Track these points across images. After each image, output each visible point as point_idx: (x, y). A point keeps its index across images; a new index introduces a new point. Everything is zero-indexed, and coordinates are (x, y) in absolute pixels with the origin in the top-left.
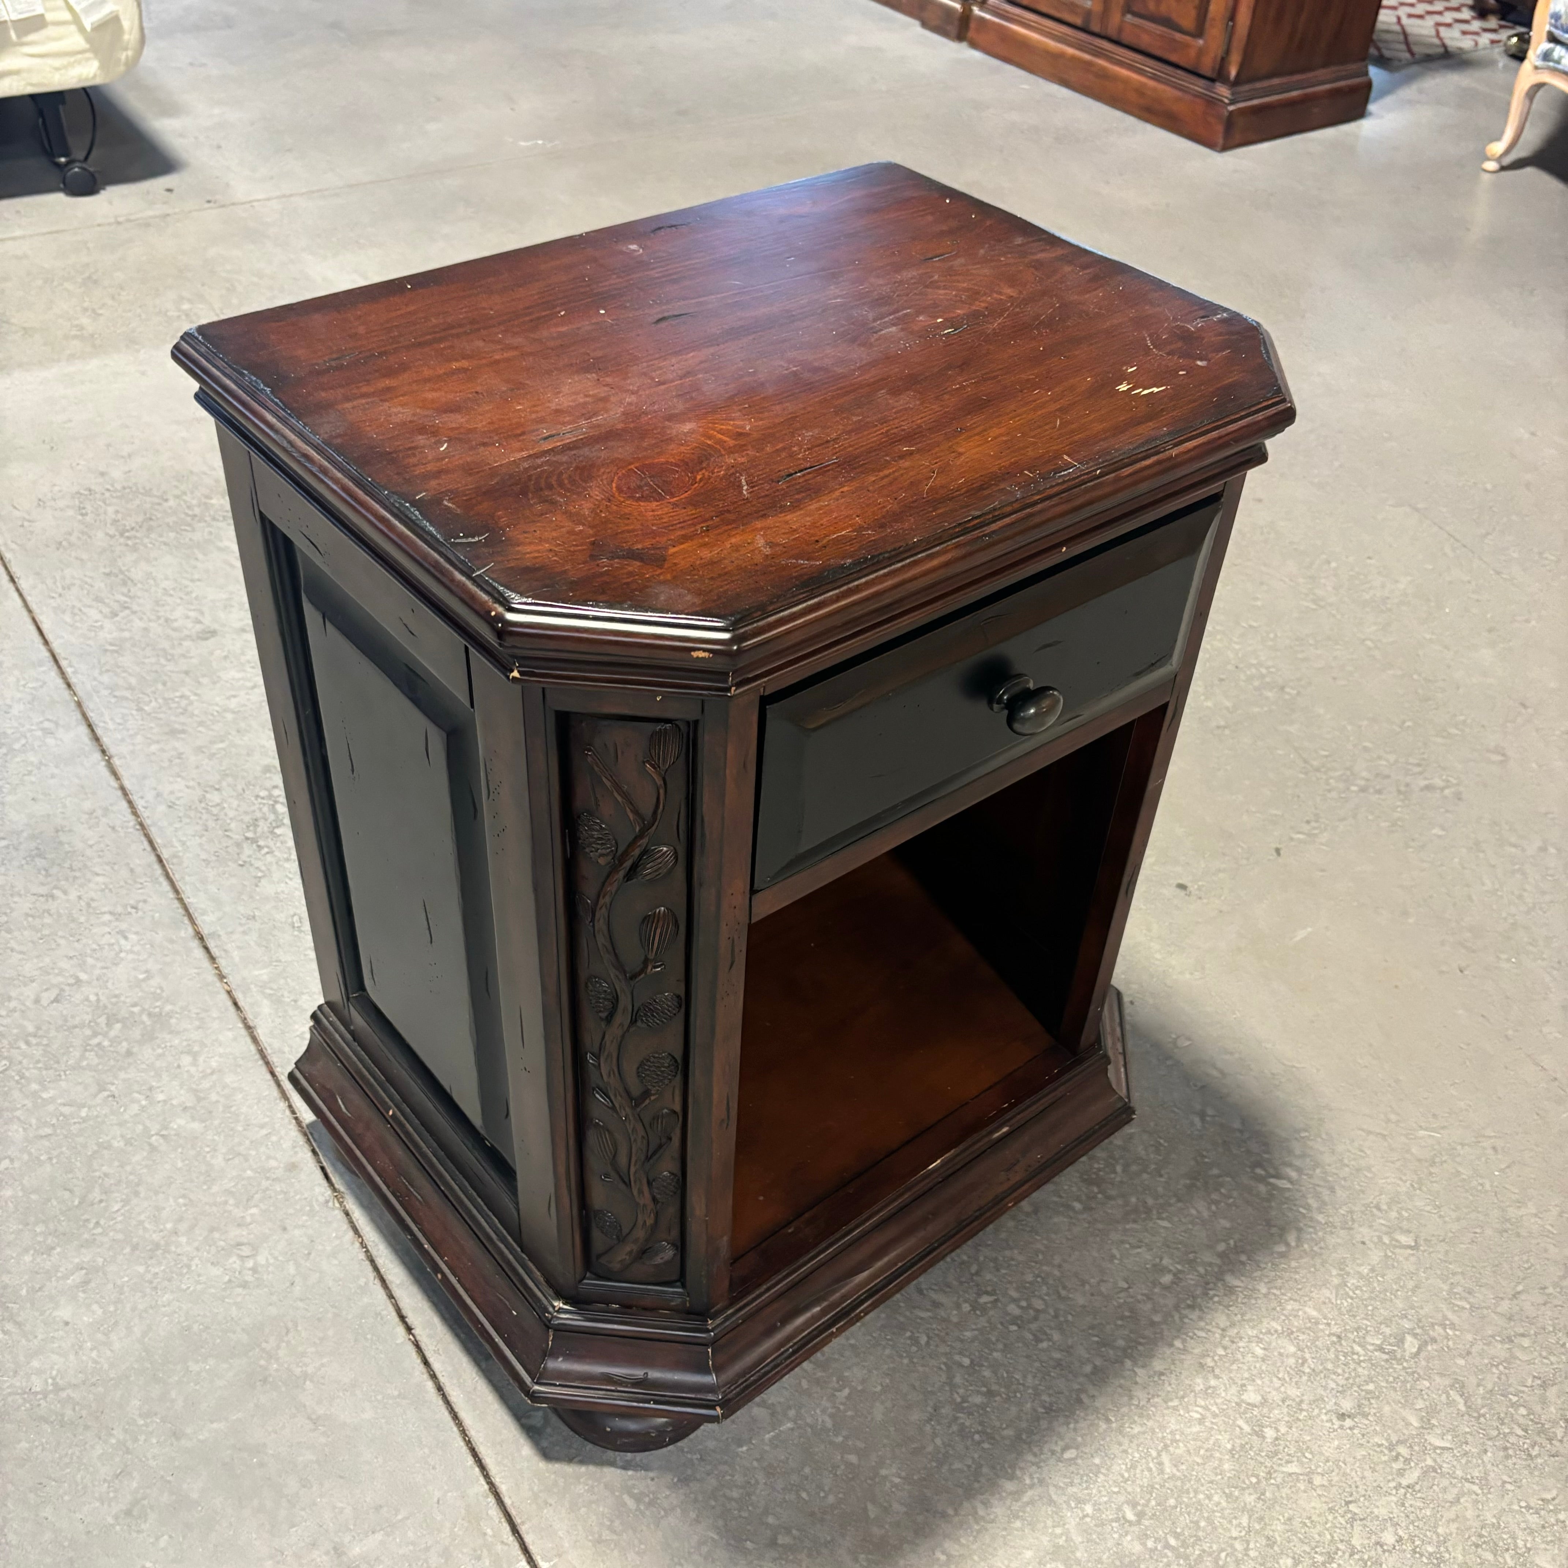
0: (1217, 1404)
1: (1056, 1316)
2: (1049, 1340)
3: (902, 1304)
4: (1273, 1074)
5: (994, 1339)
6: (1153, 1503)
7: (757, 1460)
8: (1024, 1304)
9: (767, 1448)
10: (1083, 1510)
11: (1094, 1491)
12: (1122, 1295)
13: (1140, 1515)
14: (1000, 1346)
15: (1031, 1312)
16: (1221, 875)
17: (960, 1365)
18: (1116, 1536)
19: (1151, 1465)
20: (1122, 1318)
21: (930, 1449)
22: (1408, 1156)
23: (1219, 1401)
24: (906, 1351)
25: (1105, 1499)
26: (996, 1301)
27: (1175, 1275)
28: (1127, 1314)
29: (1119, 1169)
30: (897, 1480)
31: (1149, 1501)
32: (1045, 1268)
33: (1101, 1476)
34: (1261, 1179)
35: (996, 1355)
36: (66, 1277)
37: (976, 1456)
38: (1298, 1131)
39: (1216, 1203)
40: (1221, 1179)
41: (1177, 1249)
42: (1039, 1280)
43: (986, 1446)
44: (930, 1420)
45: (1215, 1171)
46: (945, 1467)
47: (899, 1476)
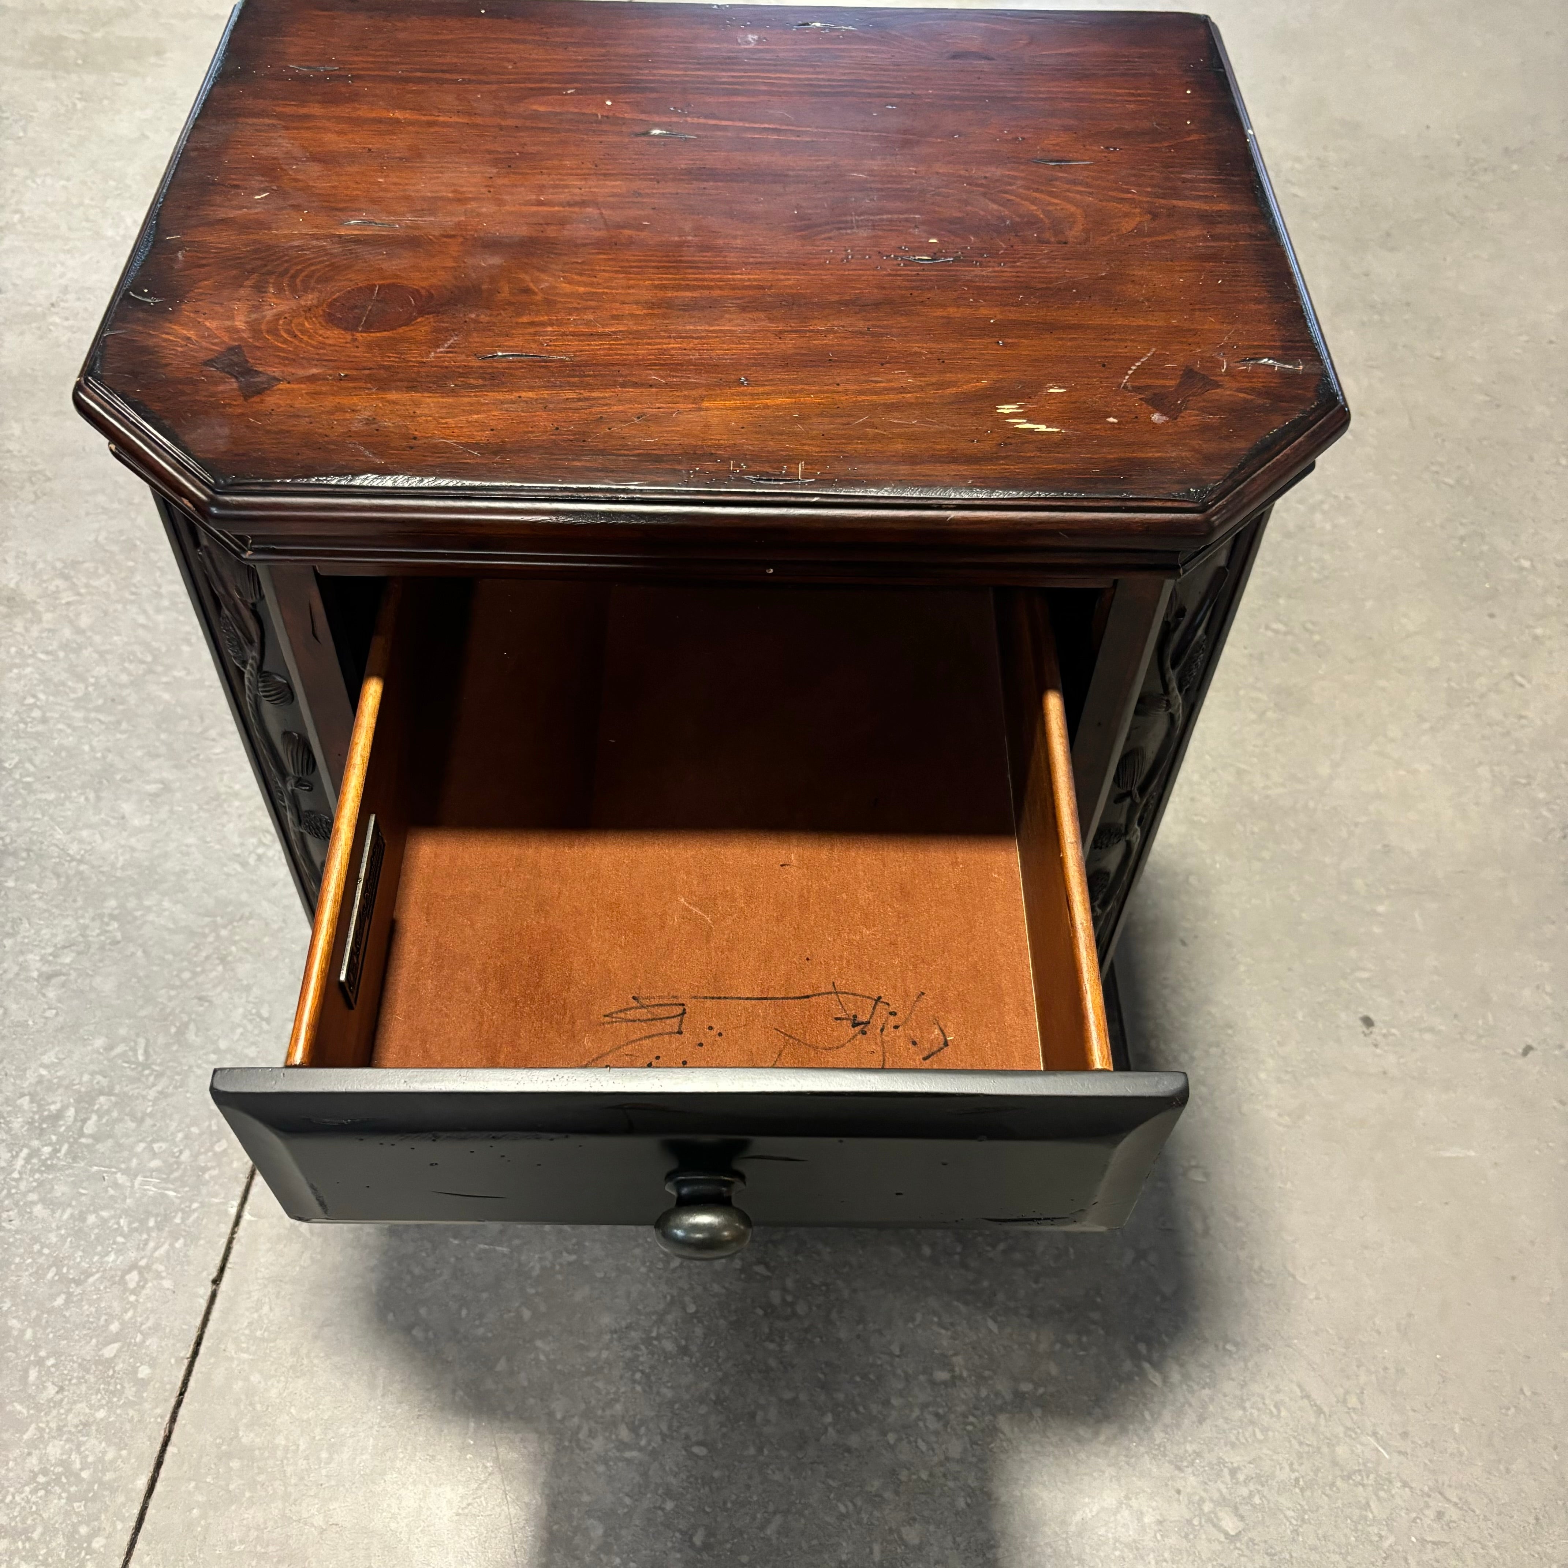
0: (871, 1514)
1: (807, 1331)
2: (780, 1345)
4: (1261, 1268)
5: (733, 1308)
6: (728, 1546)
7: (457, 1259)
8: (789, 1298)
9: (472, 1254)
10: (664, 1501)
11: (689, 1496)
12: (885, 1357)
13: (707, 1546)
14: (733, 1318)
15: (789, 1310)
16: (1428, 1036)
17: (684, 1308)
18: (670, 1544)
19: (759, 1516)
20: (864, 1376)
21: (592, 1354)
22: (1326, 1450)
23: (876, 1513)
24: (652, 1262)
25: (692, 1509)
26: (769, 1278)
27: (954, 1377)
28: (872, 1377)
29: (1002, 1246)
30: (542, 1357)
31: (727, 1541)
32: (840, 1283)
33: (707, 1488)
34: (1136, 1357)
35: (722, 1322)
36: (149, 782)
37: (623, 1389)
38: (1226, 1340)
39: (1066, 1344)
40: (1093, 1327)
41: (980, 1357)
42: (824, 1288)
43: (638, 1388)
44: (615, 1332)
45: (1096, 1316)
46: (589, 1379)
47: (547, 1355)
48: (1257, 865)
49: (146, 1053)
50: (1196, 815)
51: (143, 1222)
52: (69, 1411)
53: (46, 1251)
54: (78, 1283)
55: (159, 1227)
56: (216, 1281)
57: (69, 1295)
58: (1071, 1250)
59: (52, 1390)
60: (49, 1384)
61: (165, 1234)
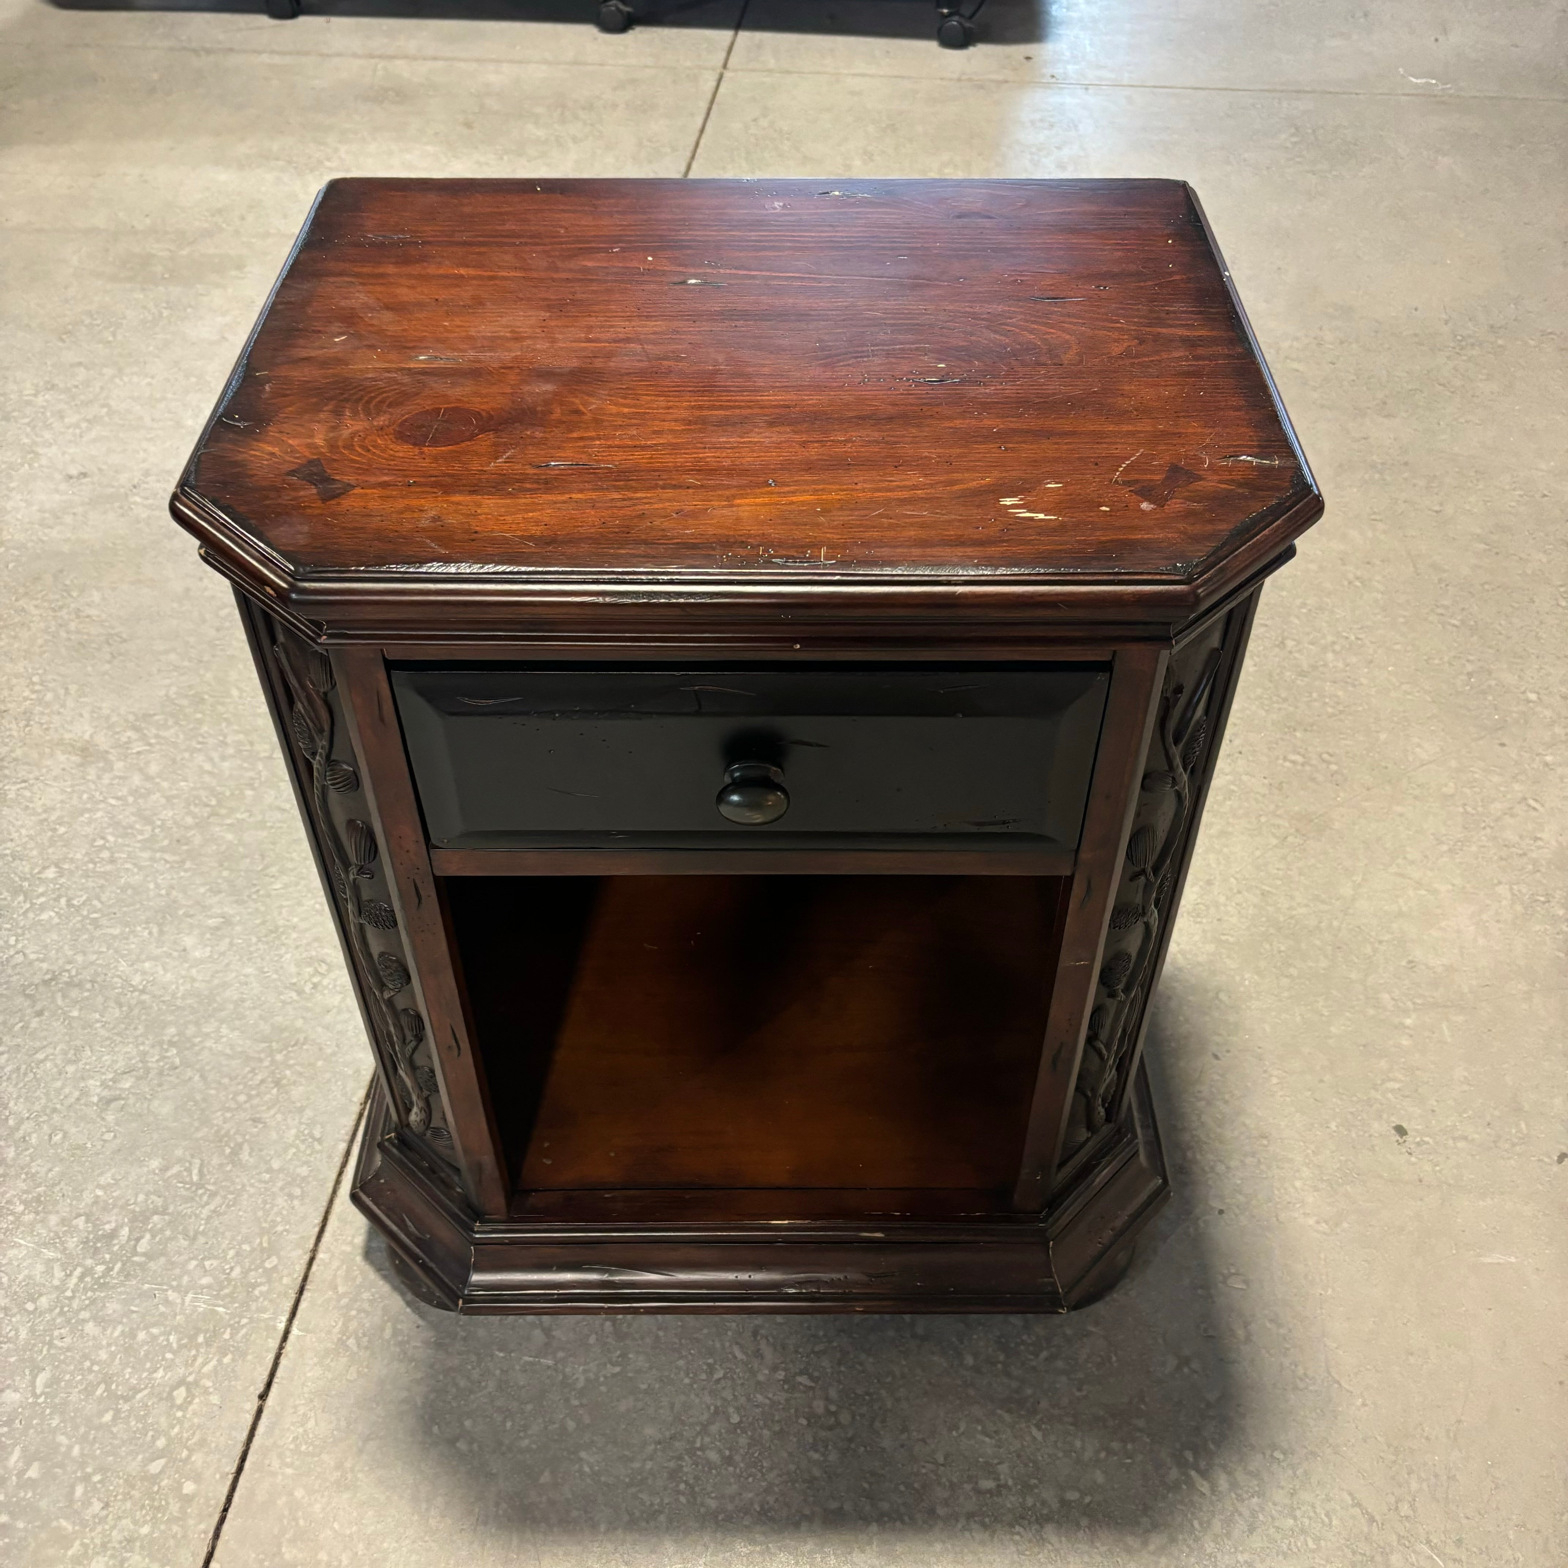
1: (850, 1440)
2: (823, 1455)
3: (730, 1333)
4: (1305, 1374)
5: (777, 1418)
7: (502, 1370)
8: (833, 1408)
9: (517, 1367)
12: (930, 1466)
14: (777, 1428)
16: (1461, 1144)
17: (728, 1418)
20: (909, 1486)
21: (636, 1465)
22: (1378, 1558)
24: (695, 1374)
26: (811, 1388)
27: (999, 1486)
28: (916, 1485)
29: (1044, 1354)
30: (587, 1469)
32: (883, 1392)
34: (1182, 1464)
35: (766, 1432)
36: (210, 917)
37: (666, 1501)
38: (1274, 1447)
39: (1110, 1452)
40: (1138, 1434)
41: (1026, 1465)
42: (867, 1398)
43: (683, 1499)
44: (659, 1443)
45: (1141, 1423)
46: (633, 1490)
47: (591, 1468)
48: (1285, 981)
49: (201, 1173)
50: (1224, 934)
51: (193, 1338)
52: (113, 1527)
53: (96, 1368)
54: (126, 1399)
55: (208, 1343)
56: (263, 1397)
57: (117, 1411)
58: (1114, 1359)
59: (97, 1506)
60: (94, 1500)
61: (213, 1350)
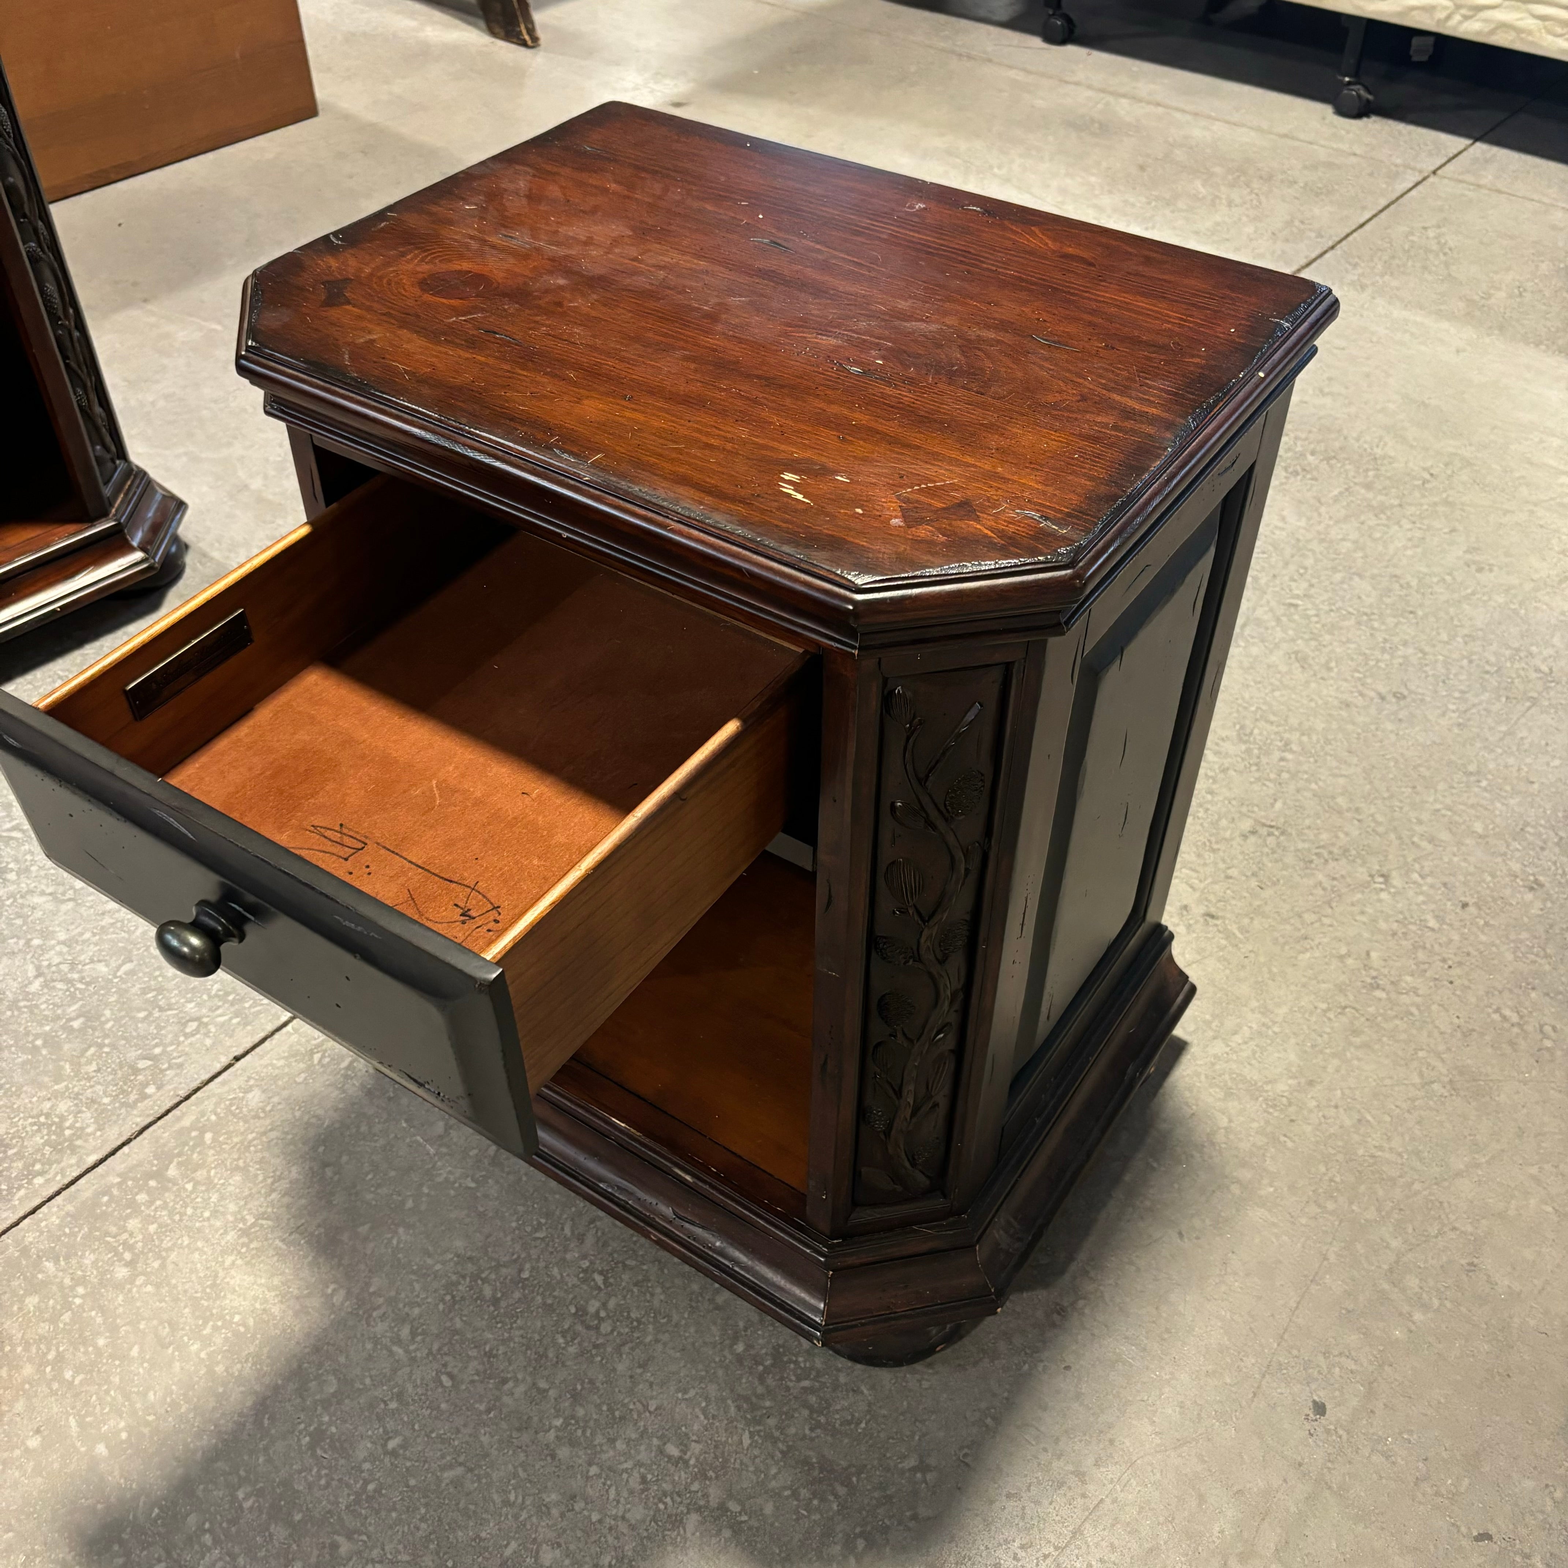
0: (529, 1517)
1: (596, 1346)
2: (567, 1343)
3: (573, 1209)
5: (556, 1293)
6: (408, 1464)
7: (396, 1136)
8: (603, 1314)
9: (408, 1140)
10: (391, 1399)
11: (412, 1408)
12: (639, 1406)
13: (394, 1453)
14: (549, 1301)
15: (596, 1322)
17: (521, 1270)
18: (370, 1433)
19: (448, 1458)
20: (611, 1410)
21: (430, 1261)
23: (534, 1519)
24: (524, 1223)
25: (406, 1419)
26: (599, 1289)
27: (680, 1458)
28: (617, 1414)
29: (806, 1383)
30: (395, 1242)
31: (410, 1460)
32: (651, 1327)
33: (429, 1411)
34: (849, 1547)
35: (539, 1299)
37: (429, 1300)
39: (795, 1494)
40: (831, 1498)
41: (716, 1457)
42: (635, 1324)
43: (441, 1307)
44: (458, 1256)
45: (842, 1491)
46: (414, 1277)
47: (398, 1243)
48: (1313, 1209)
50: (1285, 1135)
51: (227, 994)
52: (91, 1087)
53: (160, 979)
54: (161, 1009)
56: (237, 1059)
57: (150, 1014)
58: (863, 1425)
59: (94, 1067)
60: (94, 1063)
61: (232, 1009)
